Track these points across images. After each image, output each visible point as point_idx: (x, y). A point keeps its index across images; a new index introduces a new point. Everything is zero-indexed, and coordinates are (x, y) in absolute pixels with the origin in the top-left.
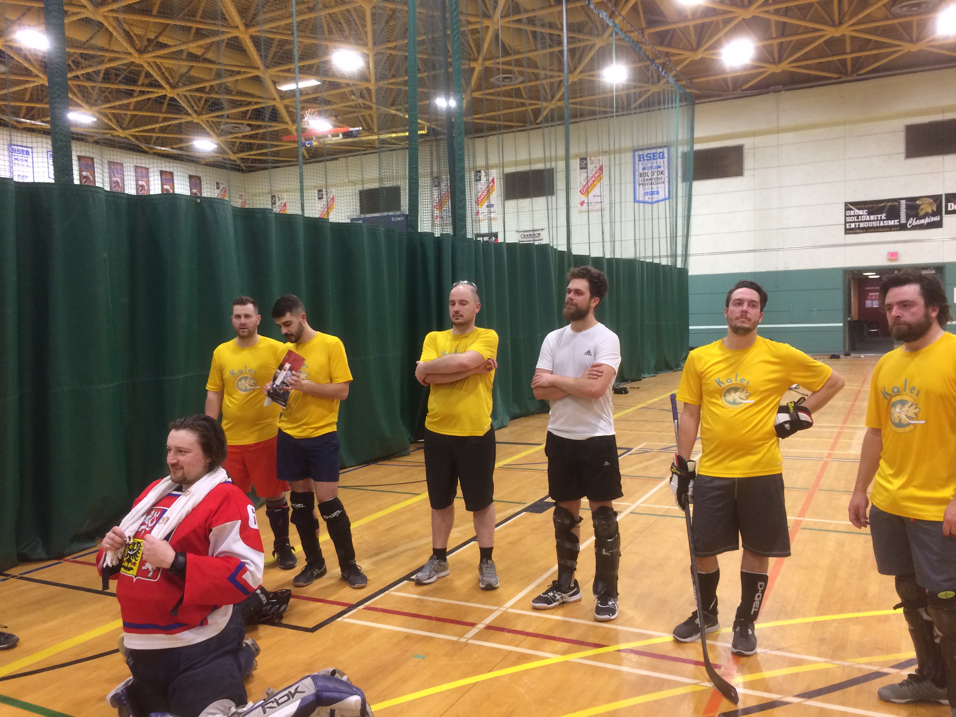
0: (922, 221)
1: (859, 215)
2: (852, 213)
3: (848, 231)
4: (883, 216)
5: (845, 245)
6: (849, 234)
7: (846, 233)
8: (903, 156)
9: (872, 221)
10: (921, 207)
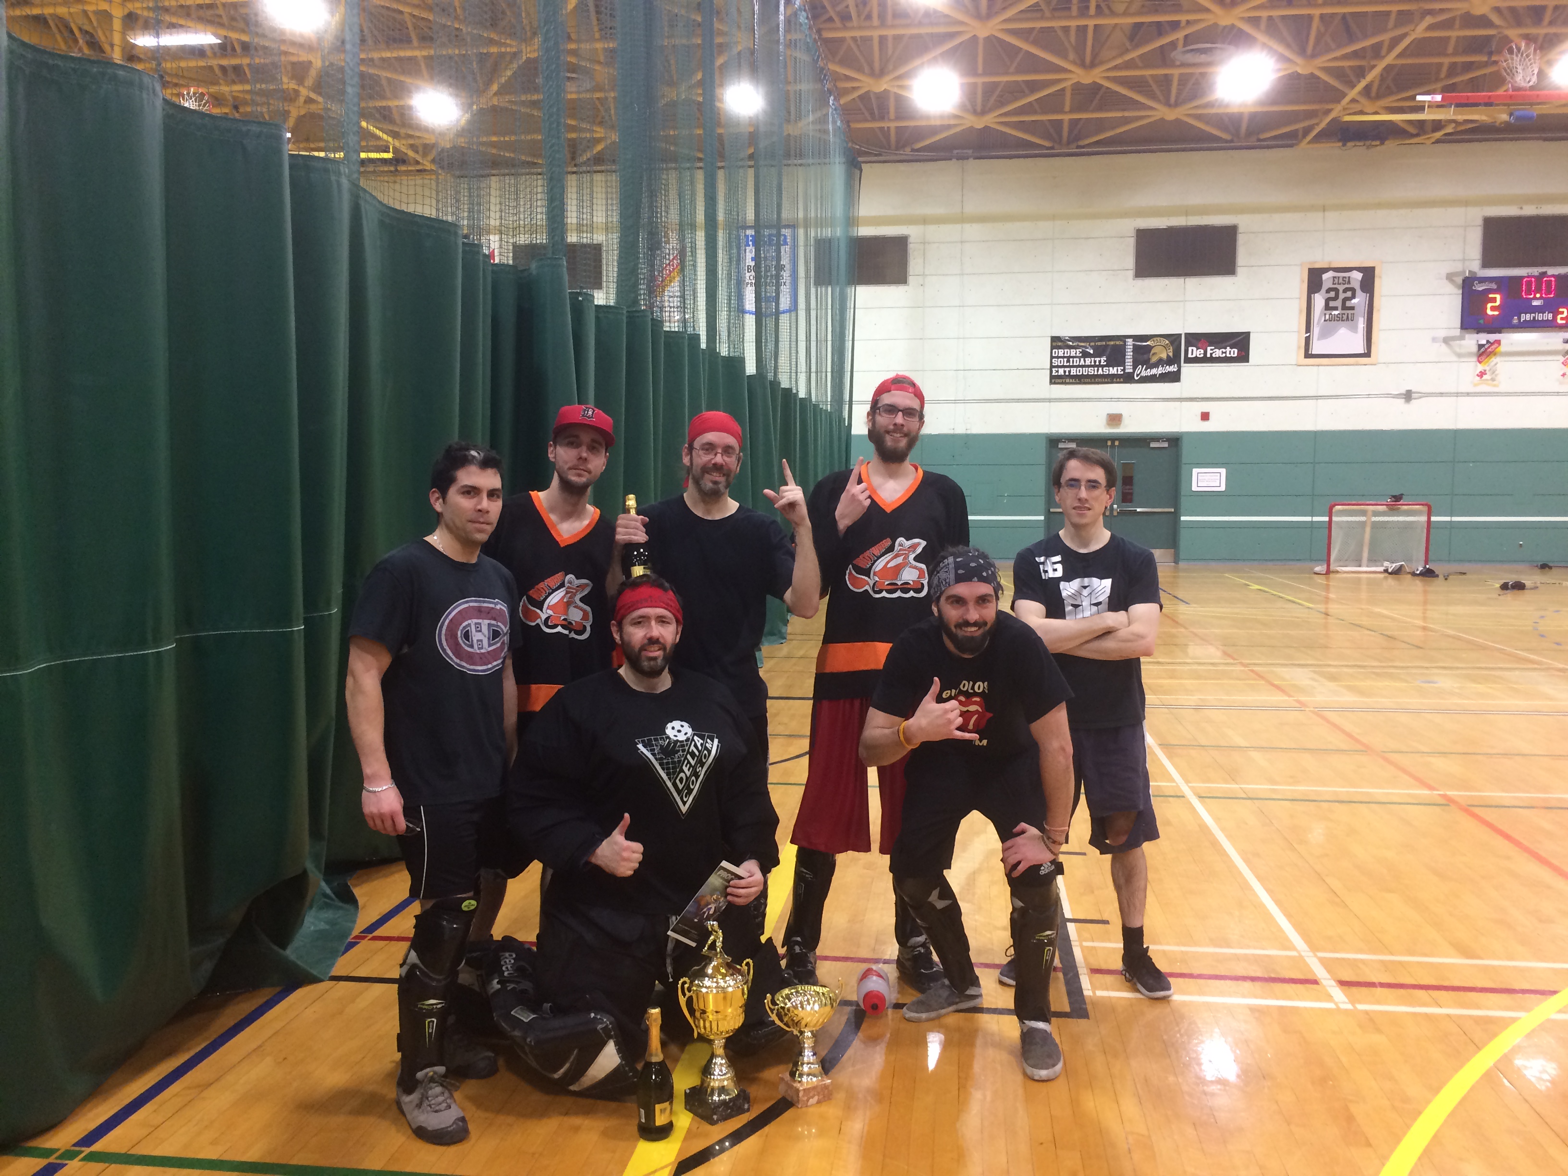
0: (1154, 371)
1: (1070, 357)
2: (1061, 353)
3: (1055, 380)
4: (1103, 359)
5: (1050, 400)
6: (1055, 383)
7: (1051, 383)
8: (1131, 273)
9: (1089, 366)
10: (1152, 352)
